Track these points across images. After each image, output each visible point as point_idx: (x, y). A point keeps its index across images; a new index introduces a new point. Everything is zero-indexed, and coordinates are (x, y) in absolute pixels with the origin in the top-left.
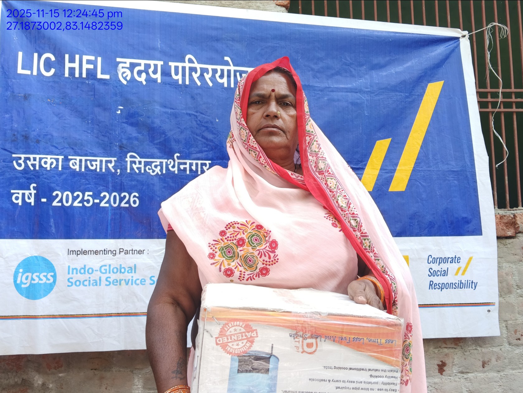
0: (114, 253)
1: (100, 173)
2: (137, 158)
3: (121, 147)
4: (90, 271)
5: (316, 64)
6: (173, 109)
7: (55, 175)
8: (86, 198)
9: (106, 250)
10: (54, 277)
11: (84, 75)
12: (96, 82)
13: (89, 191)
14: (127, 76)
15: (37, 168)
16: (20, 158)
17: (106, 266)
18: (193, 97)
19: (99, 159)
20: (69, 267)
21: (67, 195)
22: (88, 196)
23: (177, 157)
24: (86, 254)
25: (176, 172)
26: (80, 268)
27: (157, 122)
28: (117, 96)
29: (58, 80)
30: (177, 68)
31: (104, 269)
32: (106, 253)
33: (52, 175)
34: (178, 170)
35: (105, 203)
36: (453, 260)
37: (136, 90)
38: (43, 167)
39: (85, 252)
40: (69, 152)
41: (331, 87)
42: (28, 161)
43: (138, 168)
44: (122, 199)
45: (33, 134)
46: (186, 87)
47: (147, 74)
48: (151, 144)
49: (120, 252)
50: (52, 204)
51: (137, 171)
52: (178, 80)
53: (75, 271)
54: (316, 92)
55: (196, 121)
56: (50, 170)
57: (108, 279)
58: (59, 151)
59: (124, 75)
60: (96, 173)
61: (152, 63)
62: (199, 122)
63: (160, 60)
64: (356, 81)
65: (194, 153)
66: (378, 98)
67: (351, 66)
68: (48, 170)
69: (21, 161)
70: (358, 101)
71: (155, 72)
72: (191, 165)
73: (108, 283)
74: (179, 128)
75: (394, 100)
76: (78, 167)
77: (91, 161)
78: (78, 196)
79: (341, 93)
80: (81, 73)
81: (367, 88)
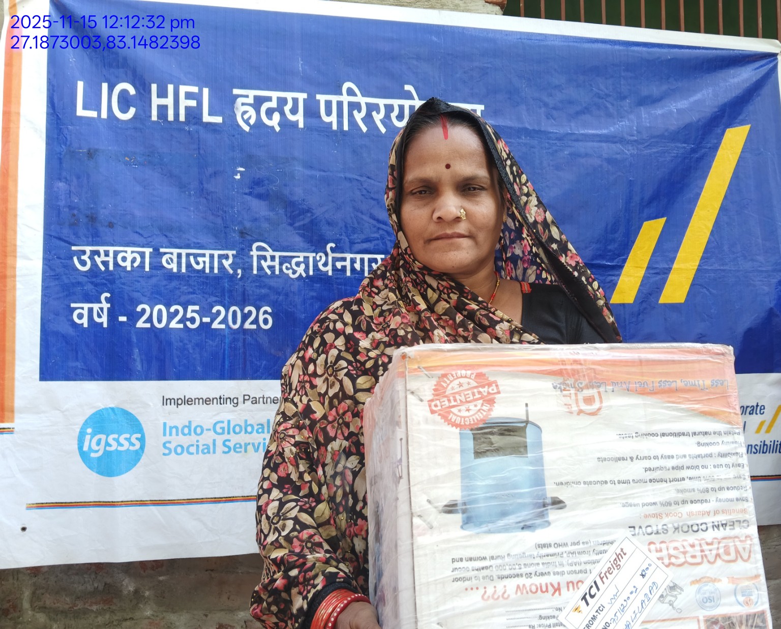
0: (234, 402)
1: (212, 275)
2: (268, 251)
3: (242, 233)
4: (199, 430)
5: (550, 95)
6: (324, 171)
7: (140, 279)
8: (189, 315)
9: (222, 397)
10: (142, 440)
11: (182, 118)
12: (200, 128)
13: (194, 304)
14: (250, 118)
15: (111, 268)
16: (84, 252)
17: (222, 422)
18: (354, 152)
19: (208, 252)
20: (165, 424)
21: (160, 311)
22: (193, 311)
23: (331, 248)
24: (192, 404)
25: (330, 273)
26: (182, 426)
27: (298, 193)
28: (234, 151)
29: (141, 126)
30: (328, 104)
31: (221, 428)
32: (222, 402)
33: (134, 279)
34: (333, 270)
35: (220, 323)
36: (753, 410)
37: (264, 141)
38: (120, 266)
39: (188, 401)
40: (161, 242)
41: (575, 134)
42: (96, 257)
43: (270, 267)
44: (245, 317)
45: (104, 213)
46: (344, 135)
47: (282, 114)
48: (289, 228)
49: (244, 400)
50: (136, 324)
51: (269, 272)
52: (331, 122)
53: (174, 430)
54: (551, 142)
55: (360, 190)
56: (132, 271)
57: (227, 443)
58: (145, 239)
59: (246, 117)
60: (204, 275)
61: (289, 95)
62: (365, 192)
63: (302, 91)
64: (615, 124)
65: (358, 243)
66: (648, 151)
67: (607, 99)
68: (129, 271)
69: (85, 257)
70: (618, 157)
71: (294, 111)
72: (353, 261)
73: (226, 450)
74: (333, 201)
75: (673, 155)
76: (176, 265)
77: (196, 256)
78: (177, 312)
79: (590, 144)
80: (177, 114)
81: (633, 136)
